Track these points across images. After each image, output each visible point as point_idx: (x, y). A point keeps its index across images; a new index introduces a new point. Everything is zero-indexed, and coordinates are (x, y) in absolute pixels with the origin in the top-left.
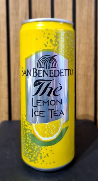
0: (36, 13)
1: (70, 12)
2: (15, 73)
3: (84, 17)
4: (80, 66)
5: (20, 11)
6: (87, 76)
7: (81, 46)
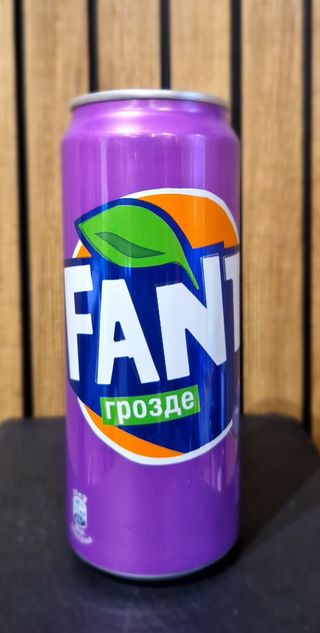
0: (111, 68)
1: (223, 67)
2: (43, 263)
3: (269, 82)
4: (256, 242)
5: (60, 64)
6: (279, 272)
7: (260, 174)
